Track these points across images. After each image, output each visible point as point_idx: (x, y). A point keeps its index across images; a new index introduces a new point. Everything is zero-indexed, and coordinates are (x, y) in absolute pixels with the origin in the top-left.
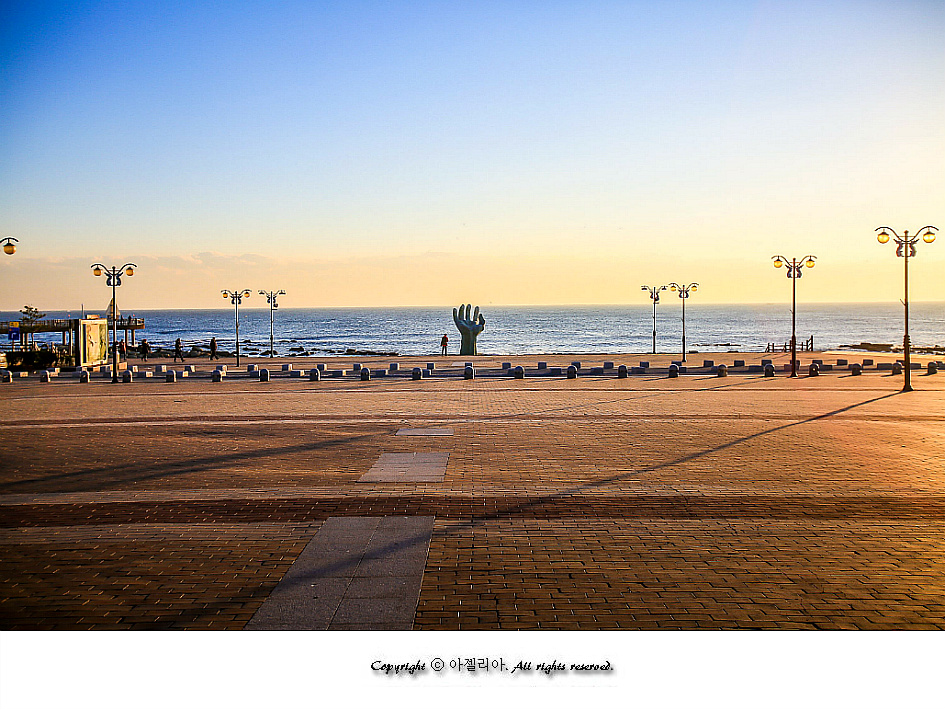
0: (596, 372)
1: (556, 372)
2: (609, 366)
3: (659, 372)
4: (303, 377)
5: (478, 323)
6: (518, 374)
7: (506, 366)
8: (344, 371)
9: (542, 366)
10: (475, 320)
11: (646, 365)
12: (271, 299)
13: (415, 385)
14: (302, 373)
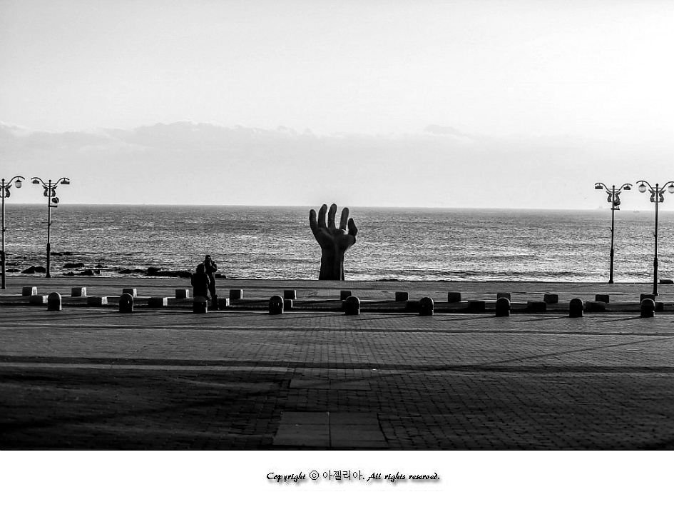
0: (534, 308)
1: (476, 307)
2: (552, 299)
3: (626, 309)
4: (105, 306)
5: (346, 232)
6: (424, 308)
7: (402, 297)
8: (165, 300)
9: (454, 298)
10: (343, 227)
11: (606, 298)
12: (50, 190)
13: (274, 321)
14: (104, 300)
